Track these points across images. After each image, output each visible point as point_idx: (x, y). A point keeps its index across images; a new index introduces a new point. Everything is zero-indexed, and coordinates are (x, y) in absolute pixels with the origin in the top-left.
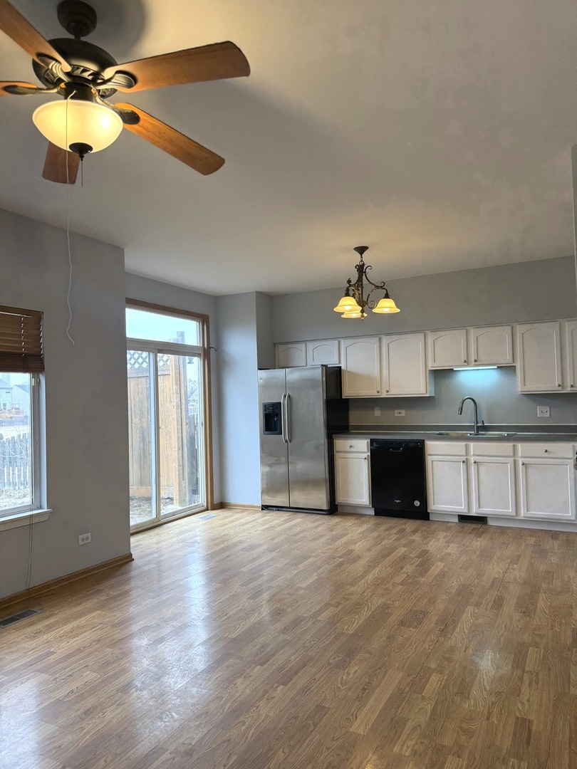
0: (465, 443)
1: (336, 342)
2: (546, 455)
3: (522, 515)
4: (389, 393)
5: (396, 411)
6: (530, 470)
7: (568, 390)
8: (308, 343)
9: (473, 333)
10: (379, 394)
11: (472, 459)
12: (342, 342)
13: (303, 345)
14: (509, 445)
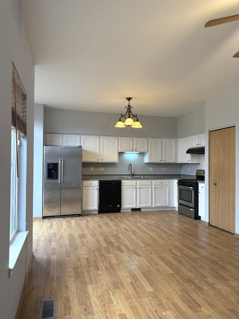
0: (136, 181)
1: (79, 136)
2: (161, 184)
3: (153, 206)
4: (103, 161)
5: (100, 168)
6: (156, 189)
7: (163, 162)
8: (63, 134)
9: (135, 139)
10: (99, 161)
11: (138, 187)
12: (82, 136)
13: (62, 135)
14: (150, 181)
